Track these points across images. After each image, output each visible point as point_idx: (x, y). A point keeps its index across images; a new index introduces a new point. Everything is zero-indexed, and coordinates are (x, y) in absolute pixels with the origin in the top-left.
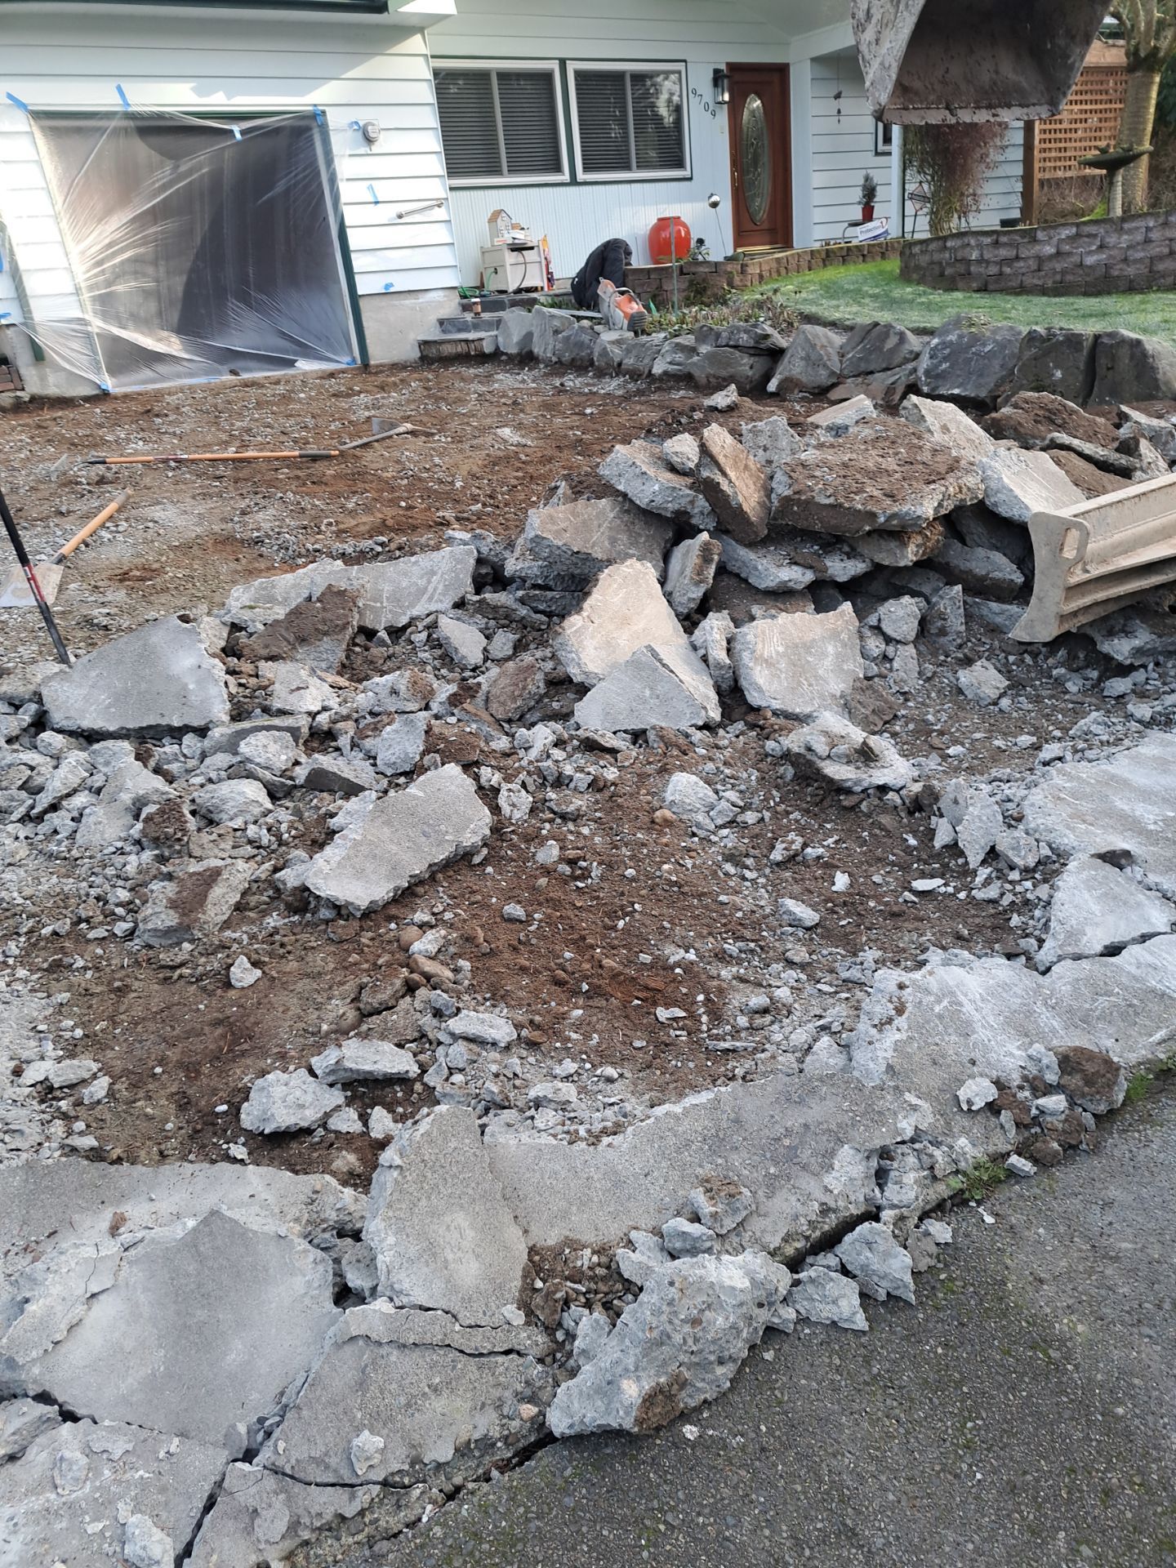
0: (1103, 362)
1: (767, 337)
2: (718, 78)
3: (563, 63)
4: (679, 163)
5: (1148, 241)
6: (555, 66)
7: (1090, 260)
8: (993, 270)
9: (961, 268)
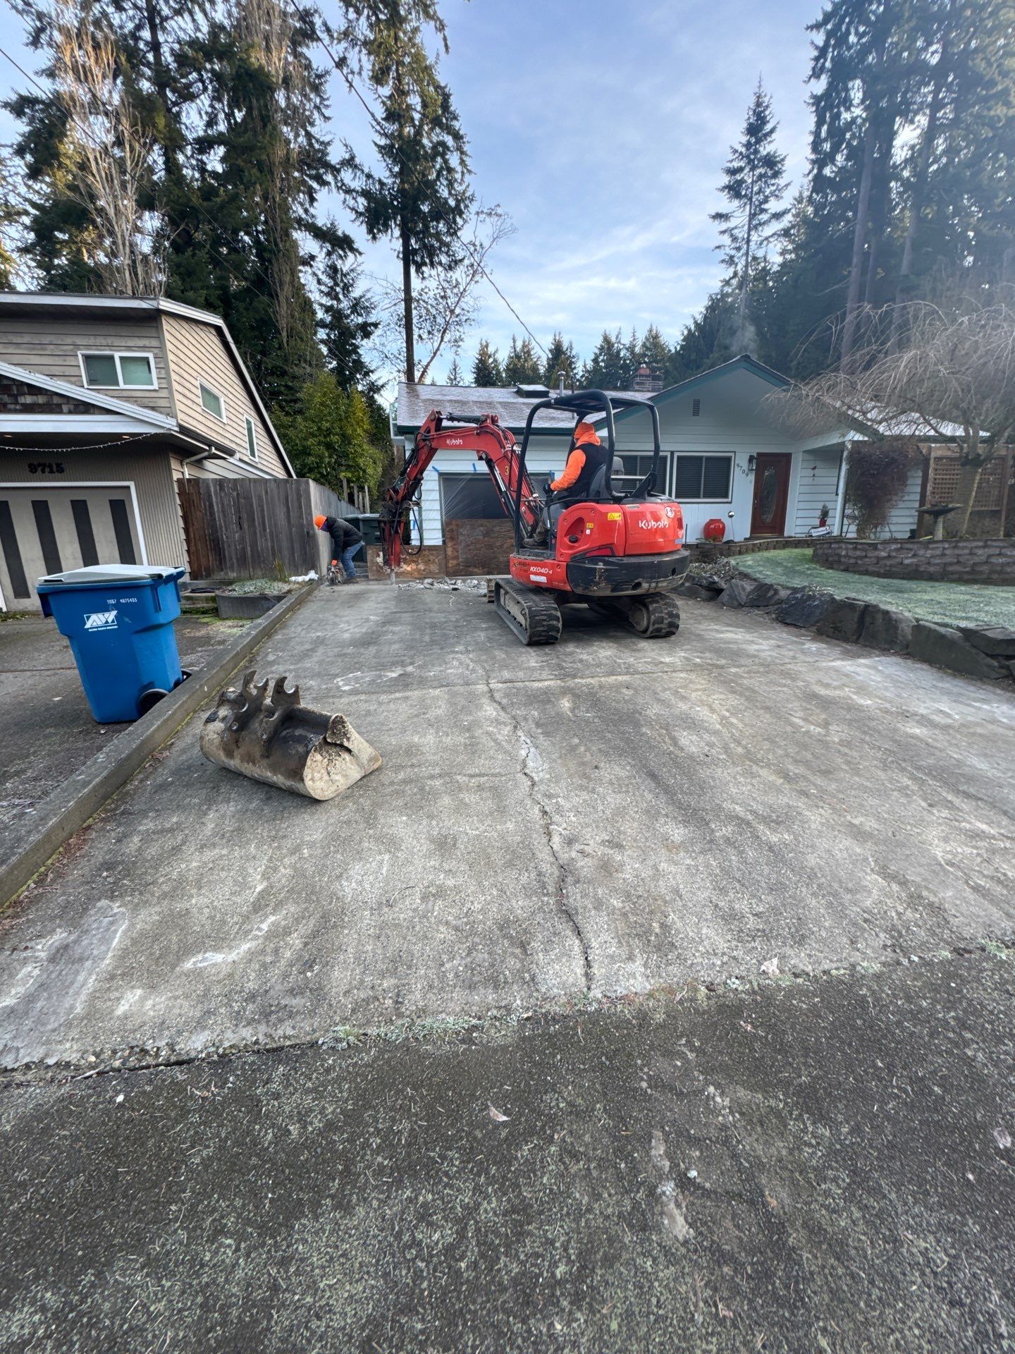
0: (868, 619)
1: (715, 583)
2: (751, 459)
3: (672, 453)
4: (726, 496)
5: (943, 555)
6: (669, 455)
7: (907, 562)
8: (852, 561)
9: (836, 558)
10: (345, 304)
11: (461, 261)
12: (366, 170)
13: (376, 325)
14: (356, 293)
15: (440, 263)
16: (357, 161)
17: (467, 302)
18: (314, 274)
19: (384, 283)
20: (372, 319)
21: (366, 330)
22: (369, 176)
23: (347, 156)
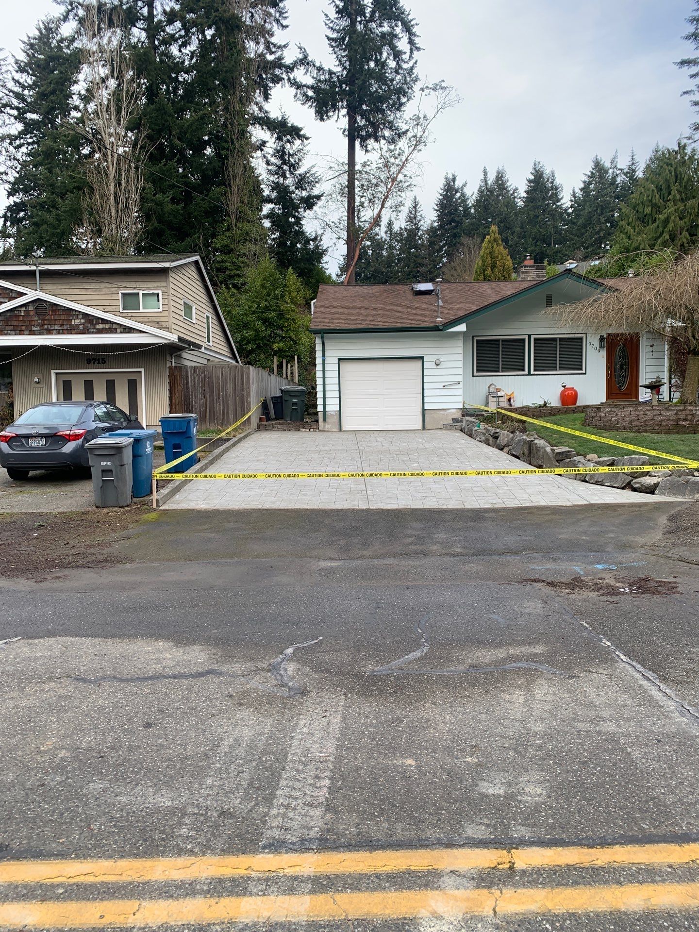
2: (602, 339)
3: (529, 336)
4: (580, 368)
6: (527, 338)
10: (290, 181)
11: (405, 133)
12: (318, 64)
13: (318, 197)
14: (301, 171)
15: (384, 137)
16: (310, 59)
17: (409, 170)
18: (264, 157)
19: (329, 159)
20: (316, 192)
21: (309, 202)
22: (320, 69)
23: (301, 56)
